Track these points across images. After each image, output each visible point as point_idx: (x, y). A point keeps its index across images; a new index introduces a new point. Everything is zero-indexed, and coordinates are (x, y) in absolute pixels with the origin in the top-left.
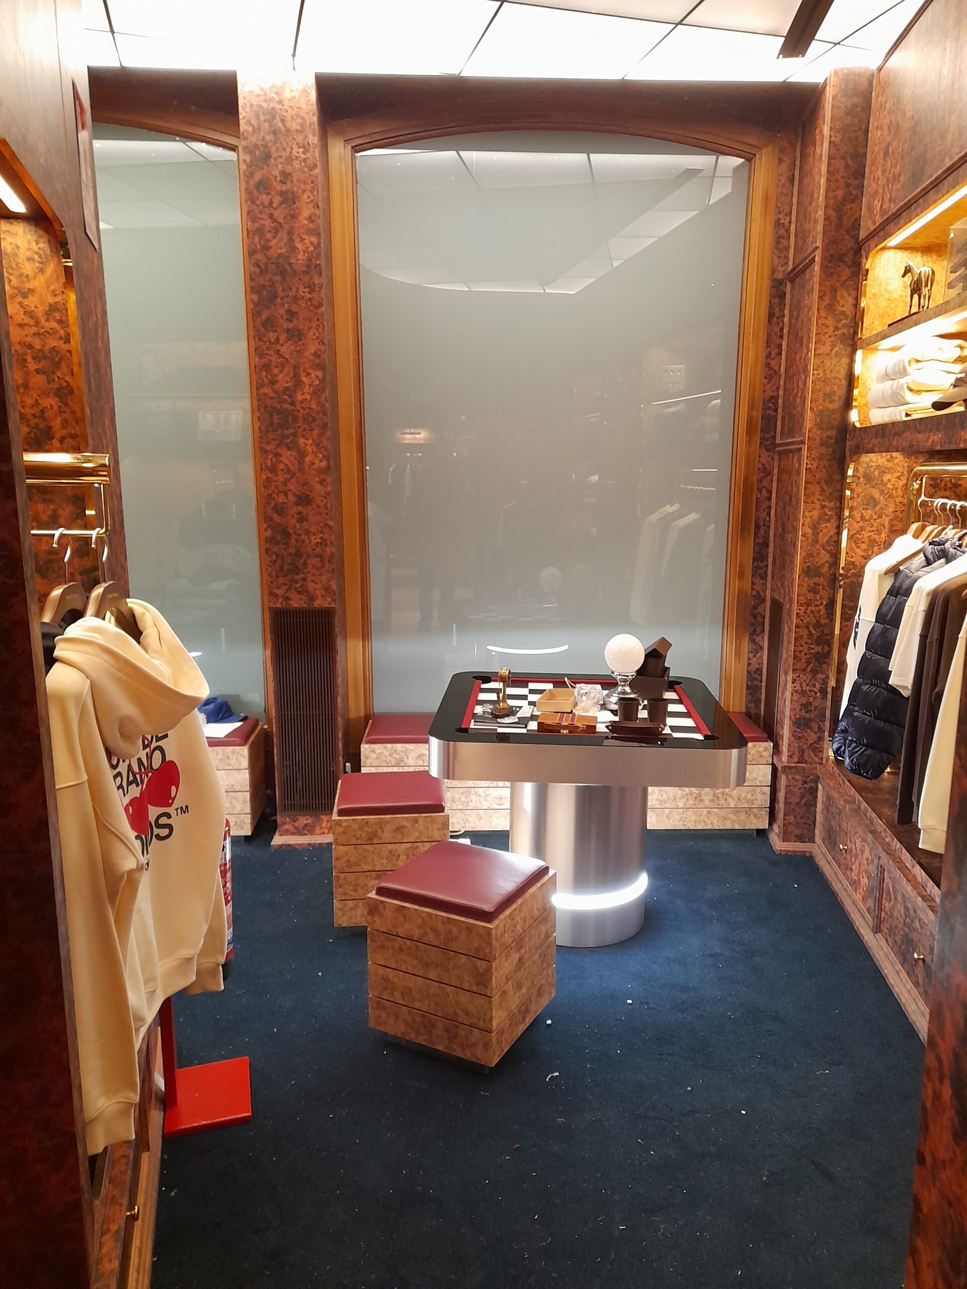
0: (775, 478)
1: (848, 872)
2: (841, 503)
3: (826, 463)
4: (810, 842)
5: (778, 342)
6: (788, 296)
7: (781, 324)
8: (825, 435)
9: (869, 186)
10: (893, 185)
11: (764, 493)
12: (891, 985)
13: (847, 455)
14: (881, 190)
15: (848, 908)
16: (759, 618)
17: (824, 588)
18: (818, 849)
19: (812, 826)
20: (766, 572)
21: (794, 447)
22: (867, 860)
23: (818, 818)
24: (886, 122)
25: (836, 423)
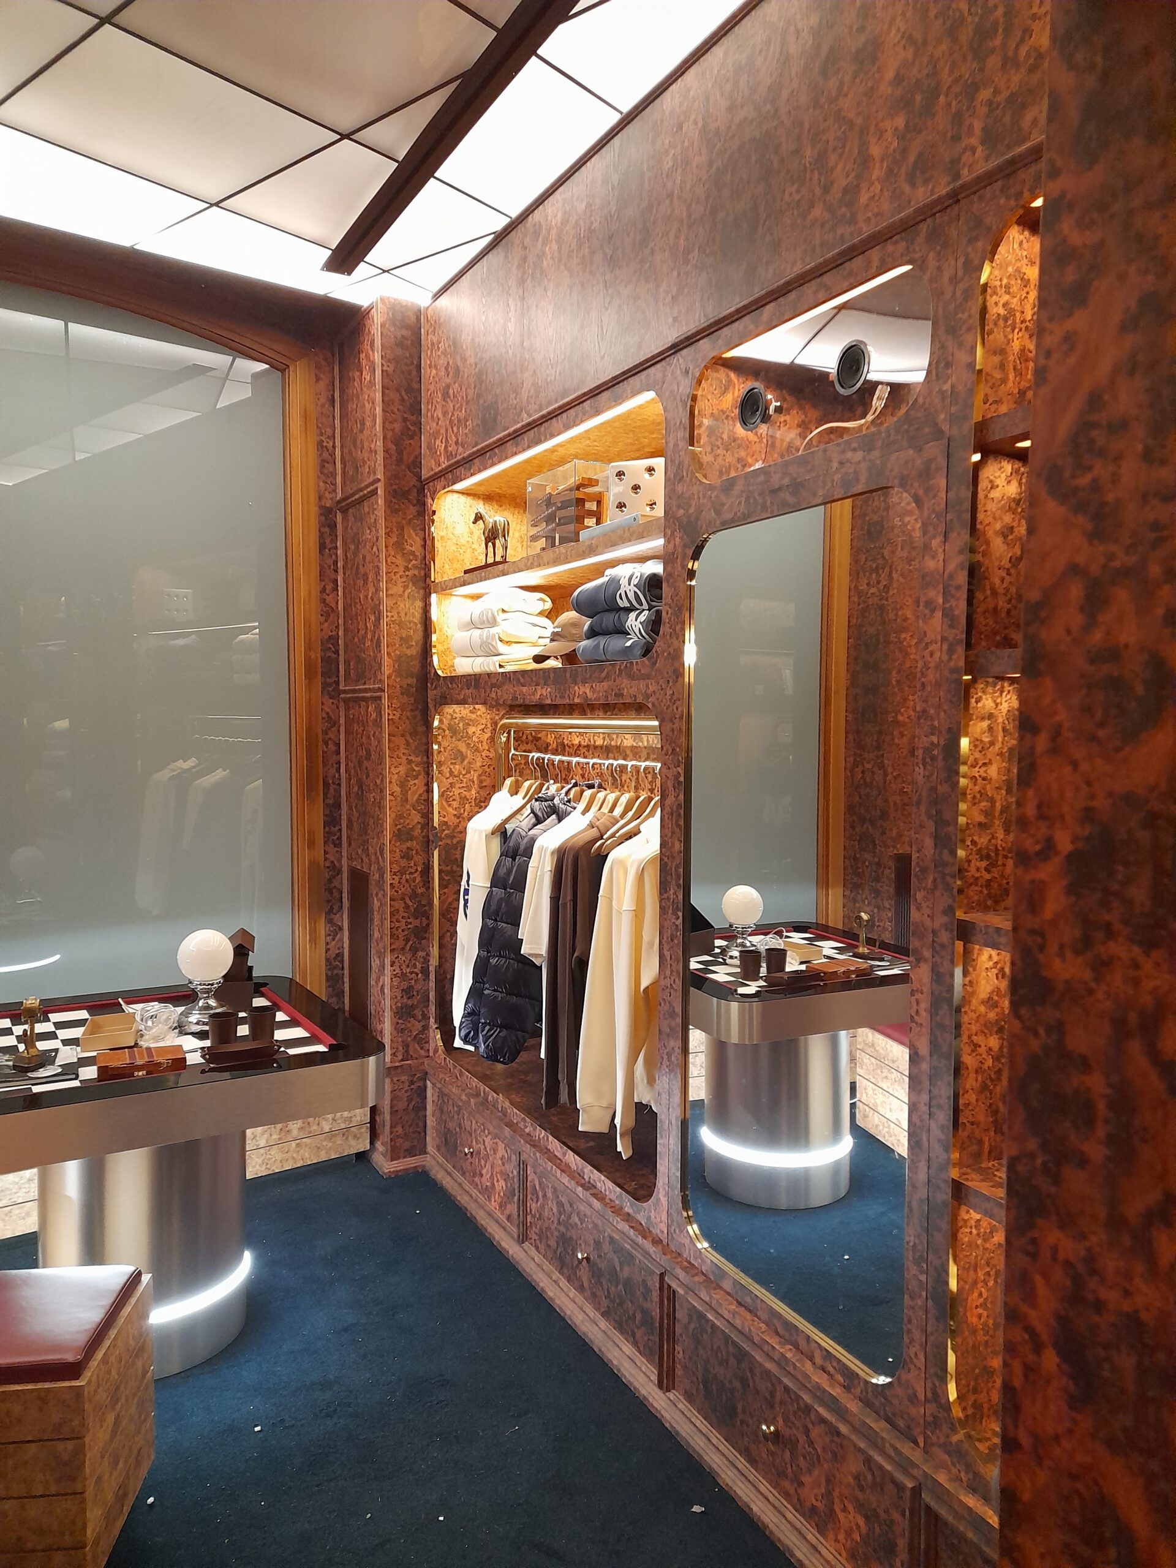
0: (342, 729)
1: (477, 1179)
2: (428, 757)
3: (409, 714)
4: (420, 1154)
5: (333, 576)
6: (339, 526)
7: (334, 557)
8: (405, 683)
9: (428, 426)
10: (458, 428)
11: (331, 746)
12: (551, 1299)
13: (431, 706)
14: (443, 431)
15: (483, 1222)
16: (336, 894)
17: (417, 853)
18: (433, 1161)
19: (423, 1134)
20: (340, 838)
21: (368, 695)
22: (502, 1159)
23: (429, 1123)
24: (442, 361)
25: (415, 670)
